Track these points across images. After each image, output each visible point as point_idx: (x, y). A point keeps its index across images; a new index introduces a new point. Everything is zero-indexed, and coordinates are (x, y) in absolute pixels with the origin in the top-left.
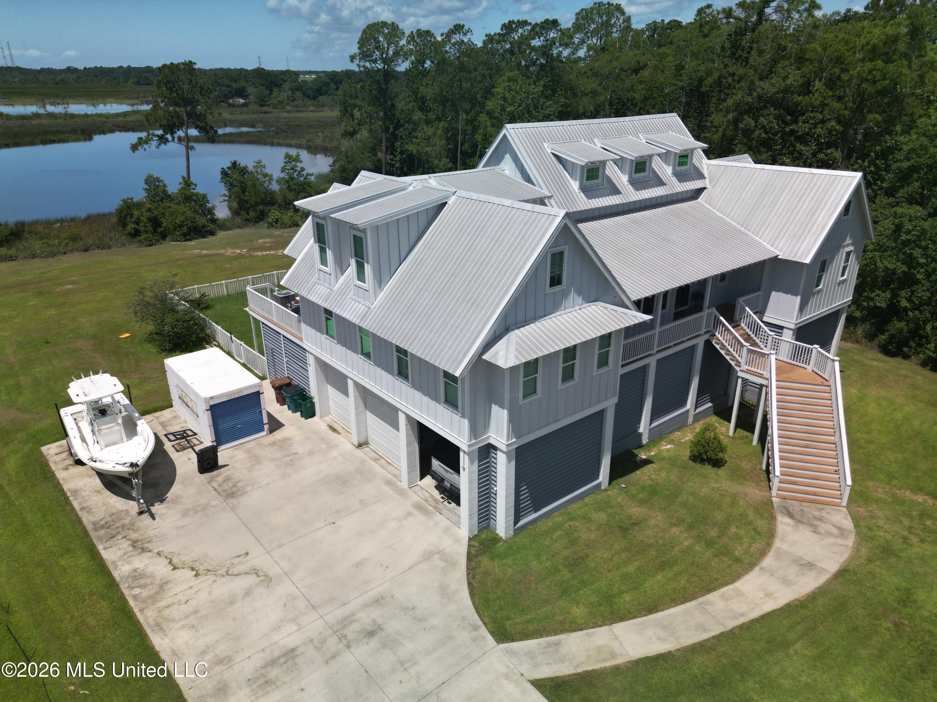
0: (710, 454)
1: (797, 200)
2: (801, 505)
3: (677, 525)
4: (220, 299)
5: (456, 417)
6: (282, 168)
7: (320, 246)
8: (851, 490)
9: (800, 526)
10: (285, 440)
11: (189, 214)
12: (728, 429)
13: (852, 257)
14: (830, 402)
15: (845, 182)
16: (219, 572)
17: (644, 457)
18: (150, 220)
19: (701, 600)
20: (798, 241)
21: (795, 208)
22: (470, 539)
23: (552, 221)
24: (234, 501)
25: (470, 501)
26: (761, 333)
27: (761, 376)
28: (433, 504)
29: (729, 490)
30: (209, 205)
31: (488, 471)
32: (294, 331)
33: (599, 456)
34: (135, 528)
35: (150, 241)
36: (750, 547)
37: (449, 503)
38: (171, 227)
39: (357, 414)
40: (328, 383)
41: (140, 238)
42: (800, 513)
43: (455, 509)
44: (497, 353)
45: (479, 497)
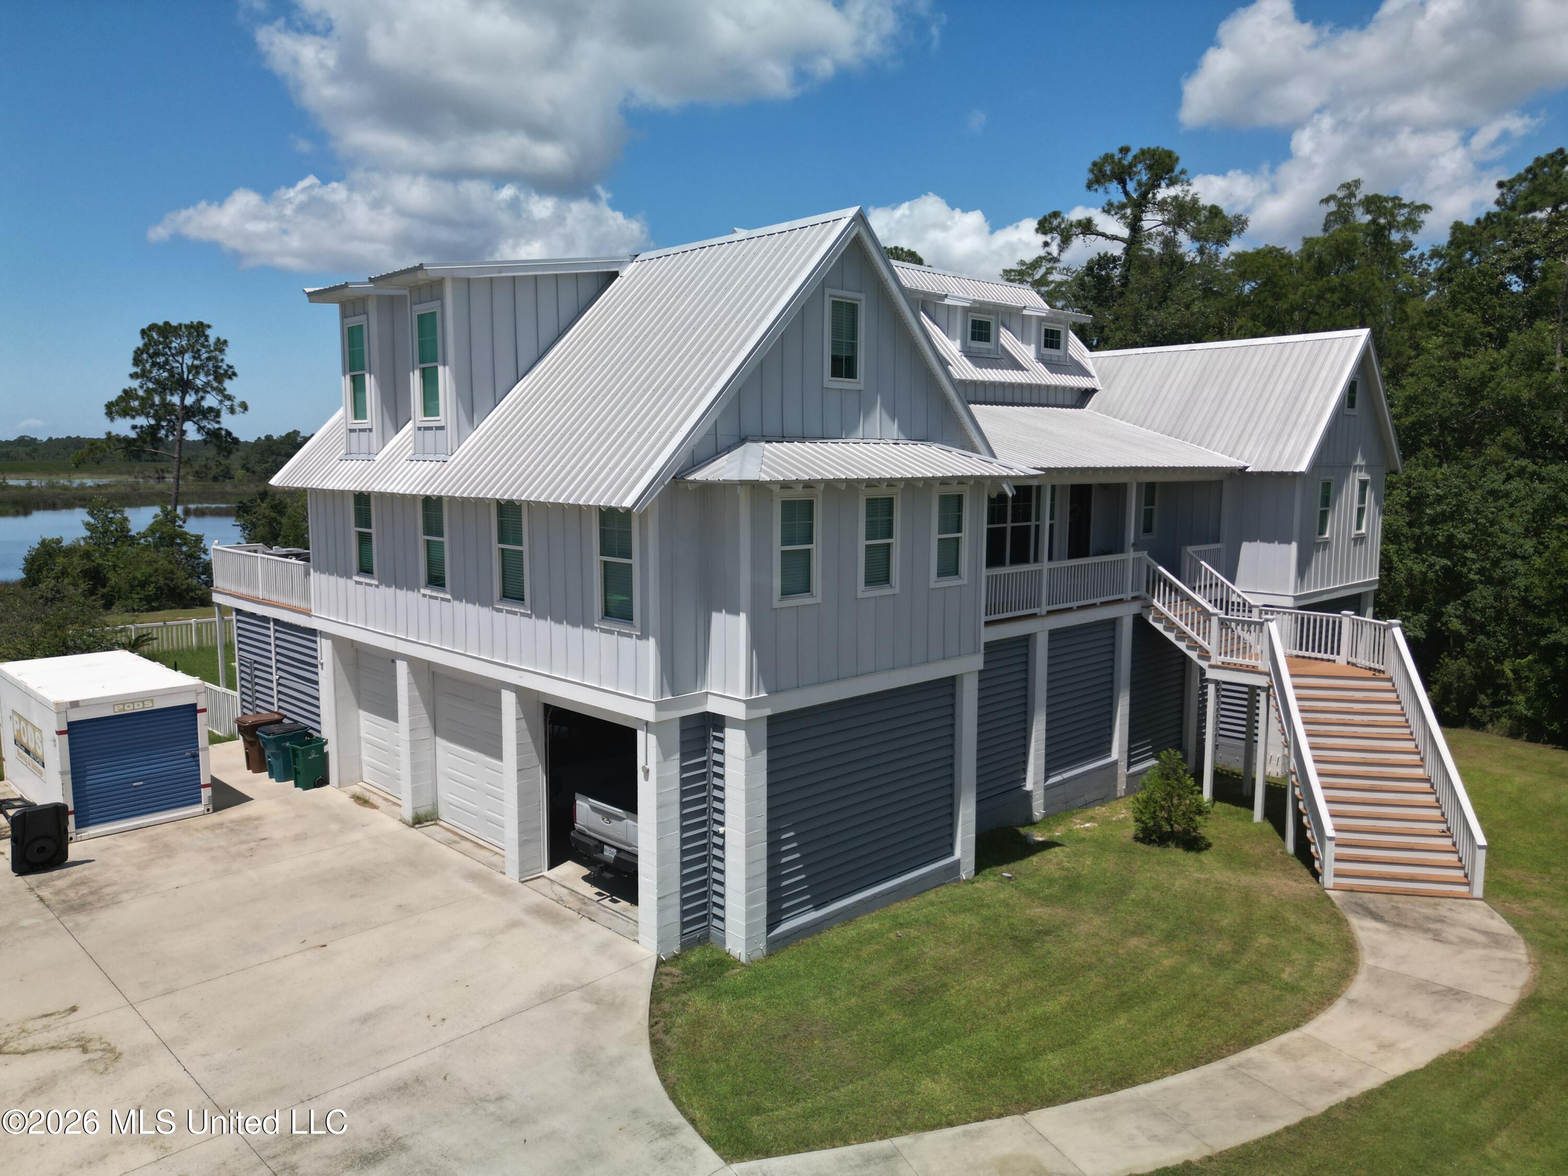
1: (1260, 385)
2: (1391, 901)
3: (1138, 934)
5: (629, 645)
7: (353, 378)
8: (1488, 855)
9: (1403, 932)
10: (248, 819)
11: (163, 564)
13: (1369, 495)
14: (1397, 707)
15: (1341, 346)
17: (1040, 839)
18: (85, 573)
19: (1234, 1059)
20: (1277, 441)
22: (660, 963)
24: (81, 918)
27: (1253, 670)
28: (577, 905)
29: (1233, 882)
31: (703, 788)
32: (295, 601)
33: (952, 795)
36: (1311, 966)
37: (613, 901)
39: (415, 744)
40: (361, 704)
42: (1394, 912)
43: (624, 909)
44: (720, 469)
45: (683, 853)
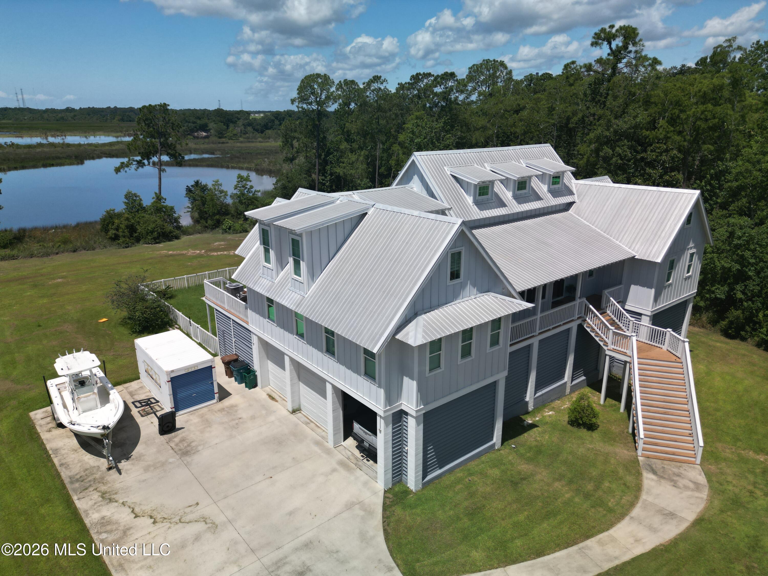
0: (585, 419)
1: (648, 212)
2: (662, 464)
3: (559, 480)
4: (182, 290)
5: (374, 388)
6: (235, 186)
7: (265, 248)
8: (703, 450)
9: (662, 481)
10: (232, 407)
11: (159, 222)
12: (599, 398)
13: (695, 258)
14: (682, 376)
15: (686, 198)
16: (174, 520)
17: (530, 422)
18: (127, 227)
19: (581, 545)
20: (650, 244)
21: (647, 218)
22: (385, 492)
23: (452, 228)
24: (188, 459)
25: (386, 459)
26: (623, 319)
27: (625, 354)
28: (355, 461)
29: (602, 450)
30: (176, 215)
31: (400, 433)
32: (241, 316)
33: (493, 420)
34: (105, 482)
35: (127, 243)
36: (621, 499)
37: (368, 461)
38: (144, 232)
39: (292, 385)
40: (268, 358)
41: (119, 241)
42: (662, 470)
43: (372, 465)
44: (407, 334)
45: (393, 455)
